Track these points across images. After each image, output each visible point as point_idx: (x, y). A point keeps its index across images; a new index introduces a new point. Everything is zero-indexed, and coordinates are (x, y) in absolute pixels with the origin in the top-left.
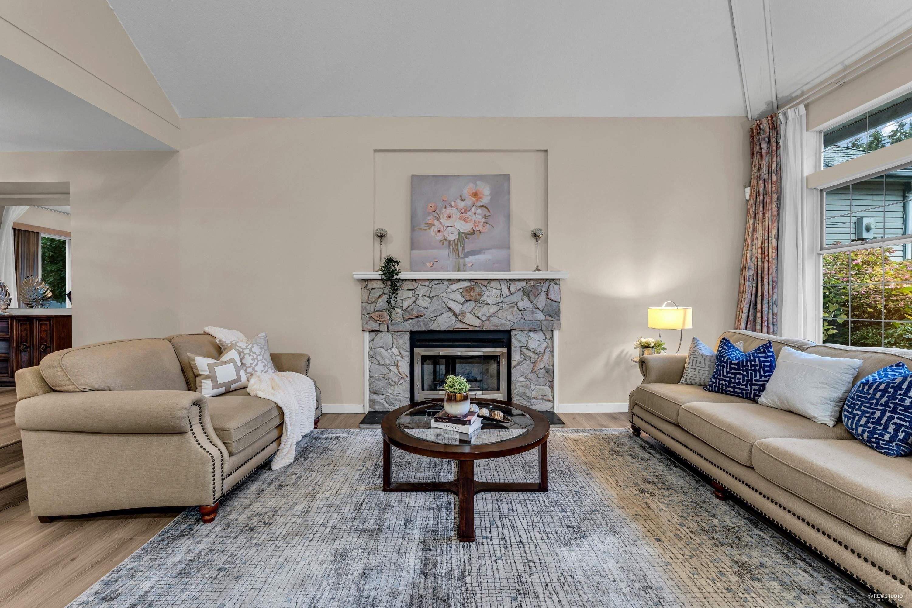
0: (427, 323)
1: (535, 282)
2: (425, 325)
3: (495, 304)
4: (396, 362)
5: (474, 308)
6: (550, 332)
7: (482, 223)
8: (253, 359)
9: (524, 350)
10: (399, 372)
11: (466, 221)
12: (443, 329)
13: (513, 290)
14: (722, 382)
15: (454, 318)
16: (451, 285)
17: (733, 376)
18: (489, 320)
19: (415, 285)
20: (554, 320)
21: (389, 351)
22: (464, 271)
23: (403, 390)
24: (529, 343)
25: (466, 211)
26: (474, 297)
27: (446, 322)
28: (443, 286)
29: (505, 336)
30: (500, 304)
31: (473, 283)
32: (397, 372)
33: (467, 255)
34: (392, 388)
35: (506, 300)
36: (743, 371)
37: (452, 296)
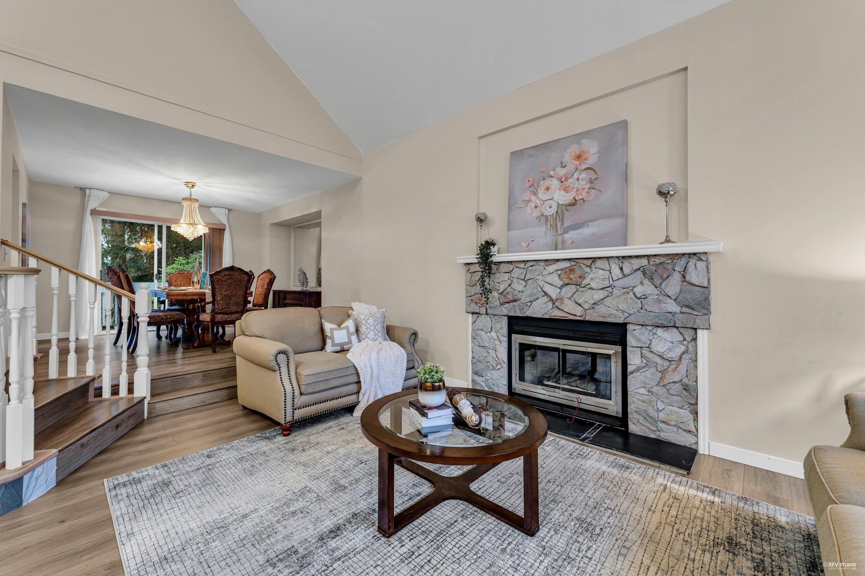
0: (523, 309)
1: (662, 259)
2: (521, 309)
3: (602, 289)
4: (494, 346)
5: (575, 293)
6: (692, 332)
7: (586, 190)
9: (645, 352)
10: (497, 357)
11: (566, 190)
12: (539, 315)
13: (626, 271)
15: (550, 304)
16: (547, 266)
18: (593, 308)
19: (511, 267)
20: (696, 313)
21: (488, 334)
22: (563, 249)
23: (500, 377)
24: (653, 344)
25: (567, 179)
26: (574, 280)
27: (541, 308)
28: (539, 267)
29: (618, 331)
30: (610, 289)
31: (574, 264)
32: (495, 356)
33: (566, 231)
34: (491, 371)
35: (616, 284)
37: (549, 279)
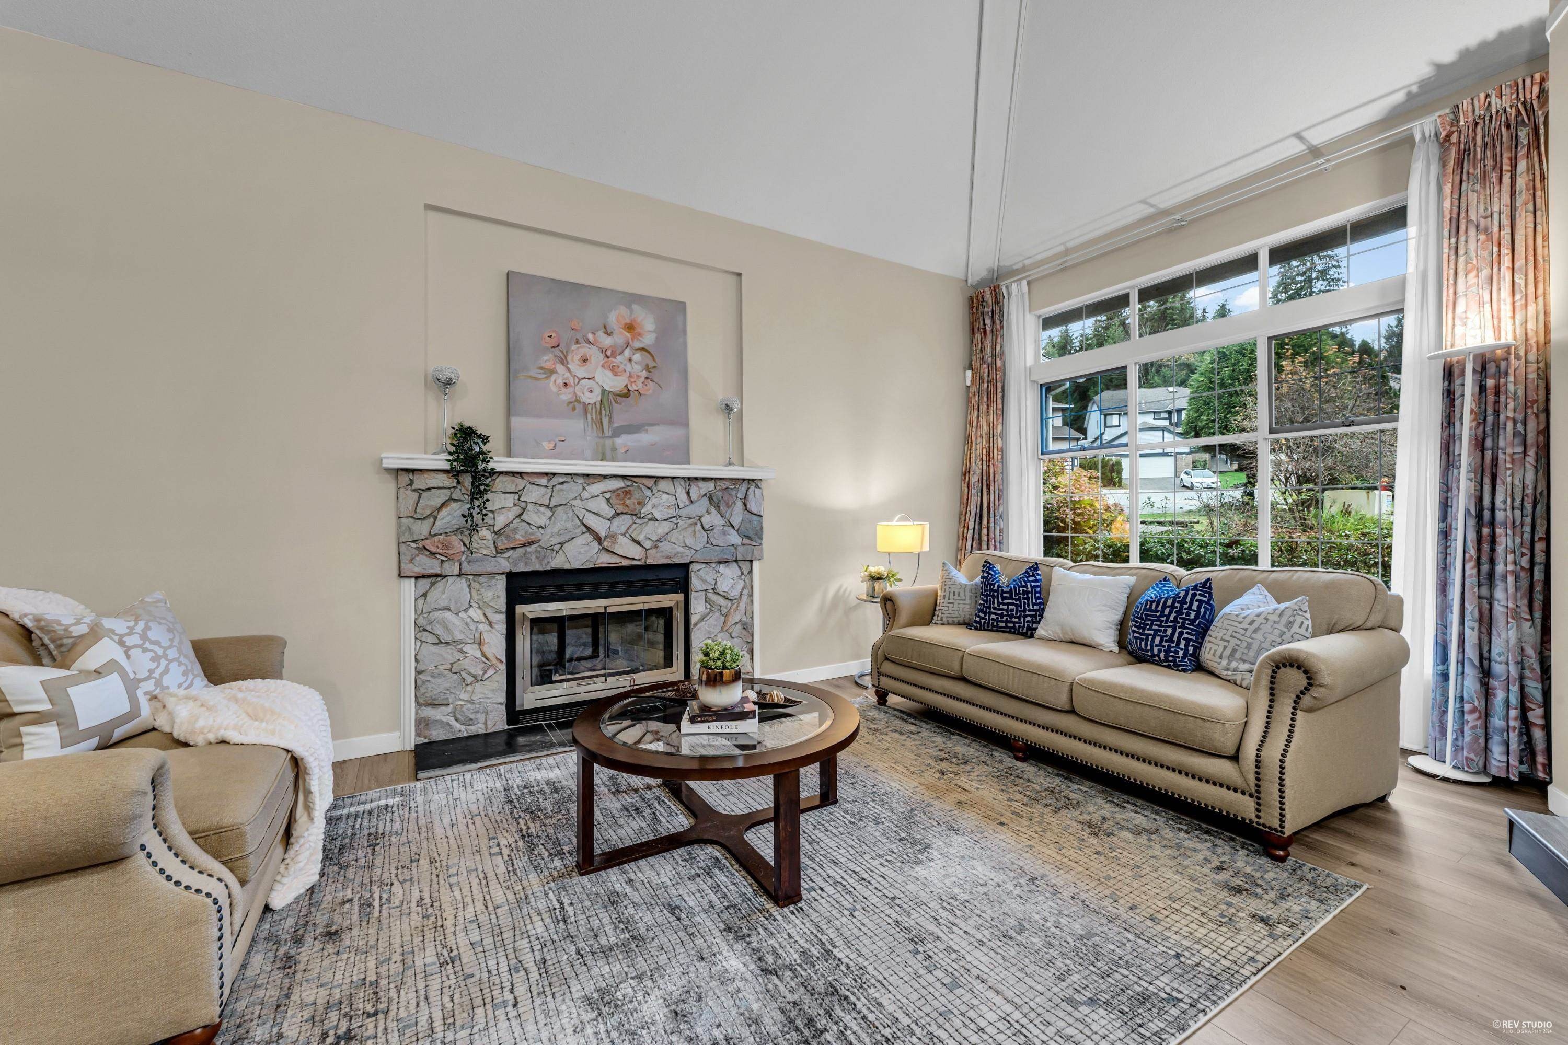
0: (545, 557)
1: (728, 484)
2: (540, 559)
3: (666, 520)
4: (477, 635)
5: (630, 526)
6: (748, 564)
7: (642, 379)
8: (156, 659)
9: (711, 595)
10: (484, 655)
11: (614, 370)
12: (576, 565)
13: (694, 496)
14: (993, 616)
15: (595, 545)
16: (588, 484)
17: (1005, 607)
18: (656, 547)
19: (521, 483)
20: (754, 544)
21: (462, 614)
22: (613, 461)
23: (493, 690)
24: (718, 584)
25: (614, 354)
26: (631, 507)
27: (580, 553)
28: (574, 488)
29: (679, 574)
30: (674, 520)
31: (629, 483)
32: (479, 655)
33: (617, 433)
34: (469, 688)
35: (683, 512)
36: (1016, 600)
37: (592, 505)
